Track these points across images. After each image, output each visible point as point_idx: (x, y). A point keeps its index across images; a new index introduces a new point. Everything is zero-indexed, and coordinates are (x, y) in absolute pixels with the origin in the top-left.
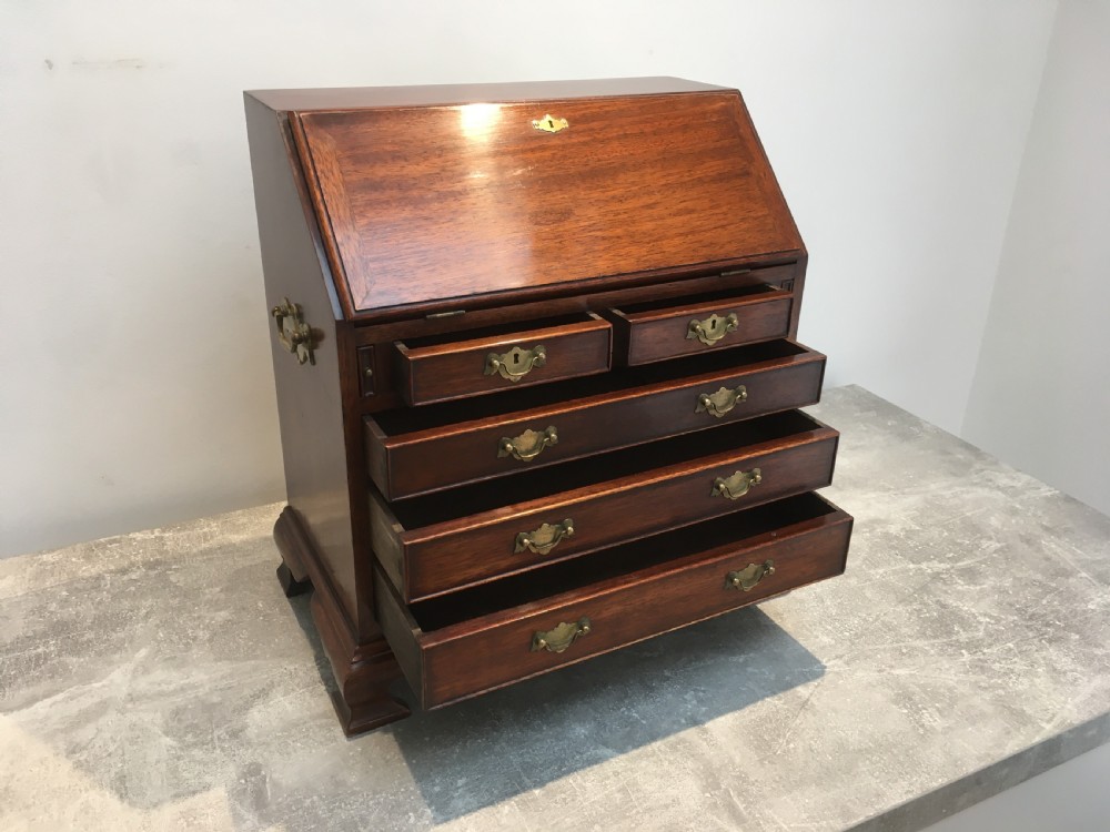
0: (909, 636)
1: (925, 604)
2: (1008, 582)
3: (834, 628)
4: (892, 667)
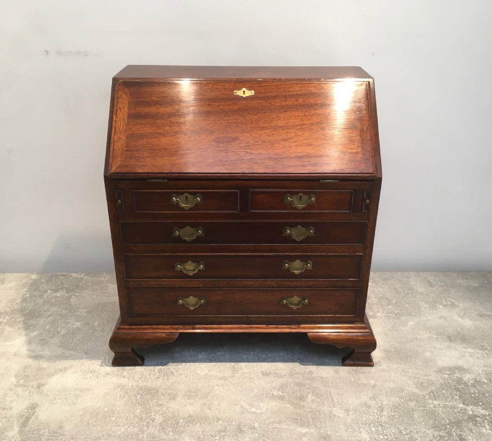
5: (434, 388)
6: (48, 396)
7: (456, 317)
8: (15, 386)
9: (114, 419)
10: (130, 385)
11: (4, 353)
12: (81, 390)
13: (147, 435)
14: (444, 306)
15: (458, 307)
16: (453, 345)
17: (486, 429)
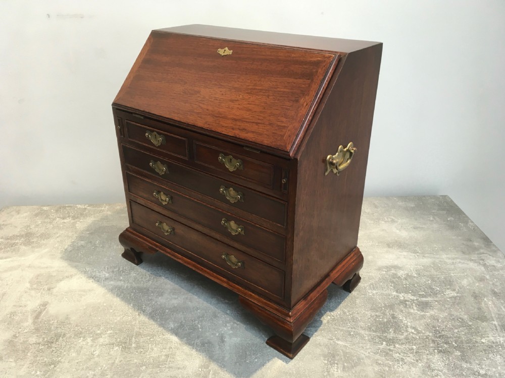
1: (384, 314)
2: (443, 315)
4: (338, 339)
5: (373, 282)
6: (57, 296)
7: (394, 230)
8: (29, 289)
9: (111, 311)
10: (125, 286)
11: (20, 265)
12: (84, 291)
13: (139, 321)
14: (386, 222)
15: (397, 222)
16: (390, 250)
17: (414, 310)
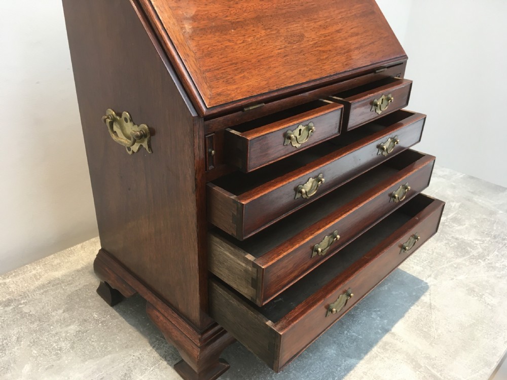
0: (452, 258)
1: (448, 240)
2: (474, 222)
3: (418, 260)
4: (455, 276)
